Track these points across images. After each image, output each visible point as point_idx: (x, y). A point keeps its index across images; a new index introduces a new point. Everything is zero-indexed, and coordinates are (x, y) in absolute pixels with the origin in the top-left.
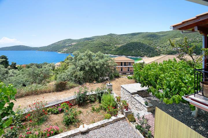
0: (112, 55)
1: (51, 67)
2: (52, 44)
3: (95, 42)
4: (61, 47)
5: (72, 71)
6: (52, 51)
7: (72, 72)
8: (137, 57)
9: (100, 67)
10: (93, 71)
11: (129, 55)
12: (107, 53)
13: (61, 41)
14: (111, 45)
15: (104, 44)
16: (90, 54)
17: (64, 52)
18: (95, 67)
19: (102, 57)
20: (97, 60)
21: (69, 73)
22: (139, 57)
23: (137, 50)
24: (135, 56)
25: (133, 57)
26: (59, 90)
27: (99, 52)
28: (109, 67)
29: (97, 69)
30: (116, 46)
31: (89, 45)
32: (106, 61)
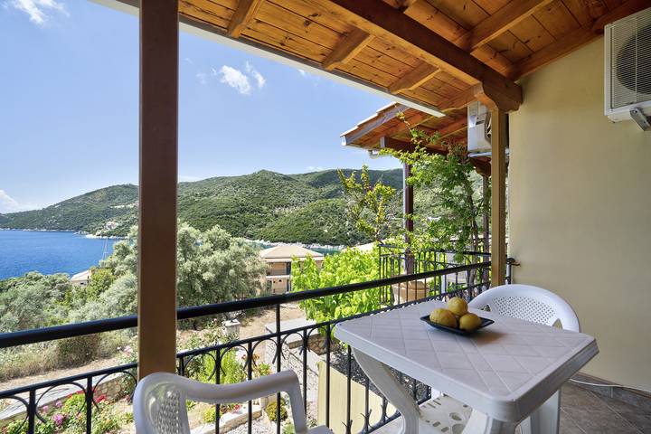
0: (266, 243)
1: (58, 291)
2: (64, 204)
3: (213, 198)
4: (98, 216)
5: (123, 293)
6: (60, 229)
7: (122, 297)
8: (336, 247)
9: (213, 276)
10: (194, 291)
11: (315, 242)
12: (251, 237)
13: (98, 191)
14: (265, 208)
15: (243, 205)
16: (186, 232)
17: (109, 234)
18: (199, 276)
19: (225, 246)
20: (208, 253)
21: (114, 301)
22: (340, 247)
23: (337, 224)
24: (331, 245)
25: (325, 247)
26: (73, 362)
27: (216, 228)
28: (245, 275)
29: (206, 285)
30: (277, 211)
31: (195, 207)
32: (237, 256)
